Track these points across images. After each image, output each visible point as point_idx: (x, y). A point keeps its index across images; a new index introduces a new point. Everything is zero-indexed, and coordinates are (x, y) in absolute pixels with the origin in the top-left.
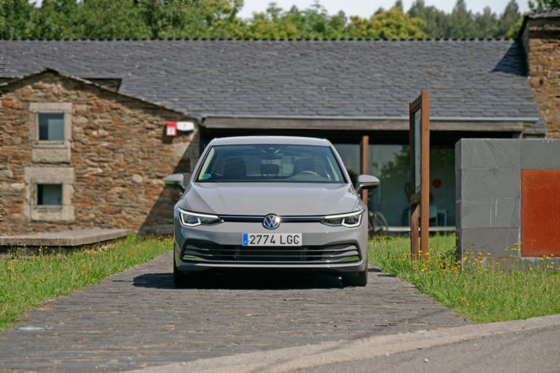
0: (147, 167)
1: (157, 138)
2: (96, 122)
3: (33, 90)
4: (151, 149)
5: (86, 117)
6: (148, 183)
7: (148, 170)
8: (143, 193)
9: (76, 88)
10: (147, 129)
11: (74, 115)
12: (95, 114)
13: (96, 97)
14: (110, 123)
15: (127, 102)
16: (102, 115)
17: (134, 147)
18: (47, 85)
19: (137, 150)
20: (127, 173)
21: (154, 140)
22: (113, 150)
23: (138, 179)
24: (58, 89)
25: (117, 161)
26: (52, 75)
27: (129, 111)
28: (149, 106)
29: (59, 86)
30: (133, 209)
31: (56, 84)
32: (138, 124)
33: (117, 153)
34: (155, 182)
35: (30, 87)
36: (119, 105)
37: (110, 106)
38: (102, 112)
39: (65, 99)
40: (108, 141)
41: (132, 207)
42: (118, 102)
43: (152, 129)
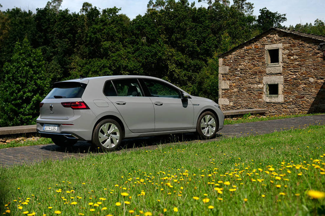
0: (316, 74)
1: (321, 58)
2: (292, 52)
3: (266, 39)
4: (318, 64)
5: (288, 50)
6: (316, 82)
7: (316, 75)
8: (314, 87)
9: (284, 36)
10: (316, 53)
11: (283, 49)
12: (292, 48)
13: (292, 40)
14: (299, 52)
15: (307, 40)
16: (295, 48)
17: (310, 63)
18: (272, 36)
19: (311, 65)
20: (307, 77)
21: (320, 59)
22: (300, 66)
23: (312, 80)
24: (277, 37)
25: (302, 71)
26: (274, 31)
27: (308, 45)
28: (317, 41)
29: (277, 35)
30: (309, 96)
31: (276, 35)
32: (312, 51)
33: (302, 67)
34: (319, 81)
35: (265, 38)
36: (302, 42)
37: (299, 43)
38: (295, 47)
39: (279, 42)
40: (298, 61)
41: (309, 95)
42: (302, 41)
43: (318, 53)
